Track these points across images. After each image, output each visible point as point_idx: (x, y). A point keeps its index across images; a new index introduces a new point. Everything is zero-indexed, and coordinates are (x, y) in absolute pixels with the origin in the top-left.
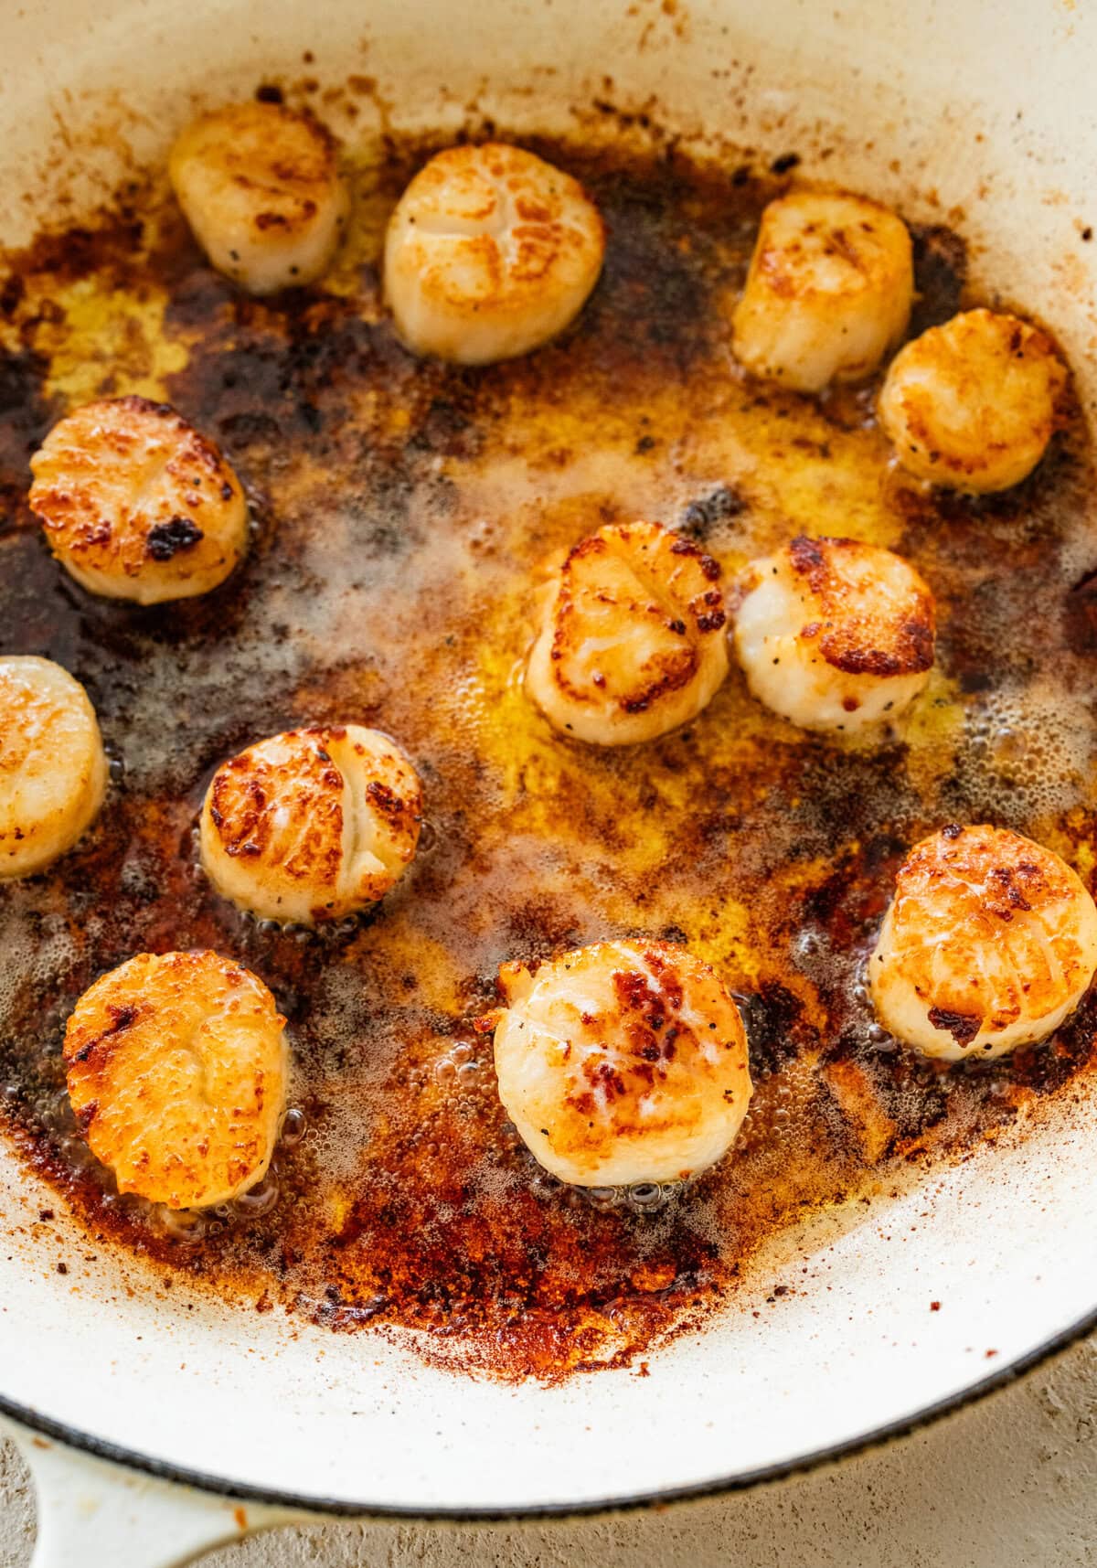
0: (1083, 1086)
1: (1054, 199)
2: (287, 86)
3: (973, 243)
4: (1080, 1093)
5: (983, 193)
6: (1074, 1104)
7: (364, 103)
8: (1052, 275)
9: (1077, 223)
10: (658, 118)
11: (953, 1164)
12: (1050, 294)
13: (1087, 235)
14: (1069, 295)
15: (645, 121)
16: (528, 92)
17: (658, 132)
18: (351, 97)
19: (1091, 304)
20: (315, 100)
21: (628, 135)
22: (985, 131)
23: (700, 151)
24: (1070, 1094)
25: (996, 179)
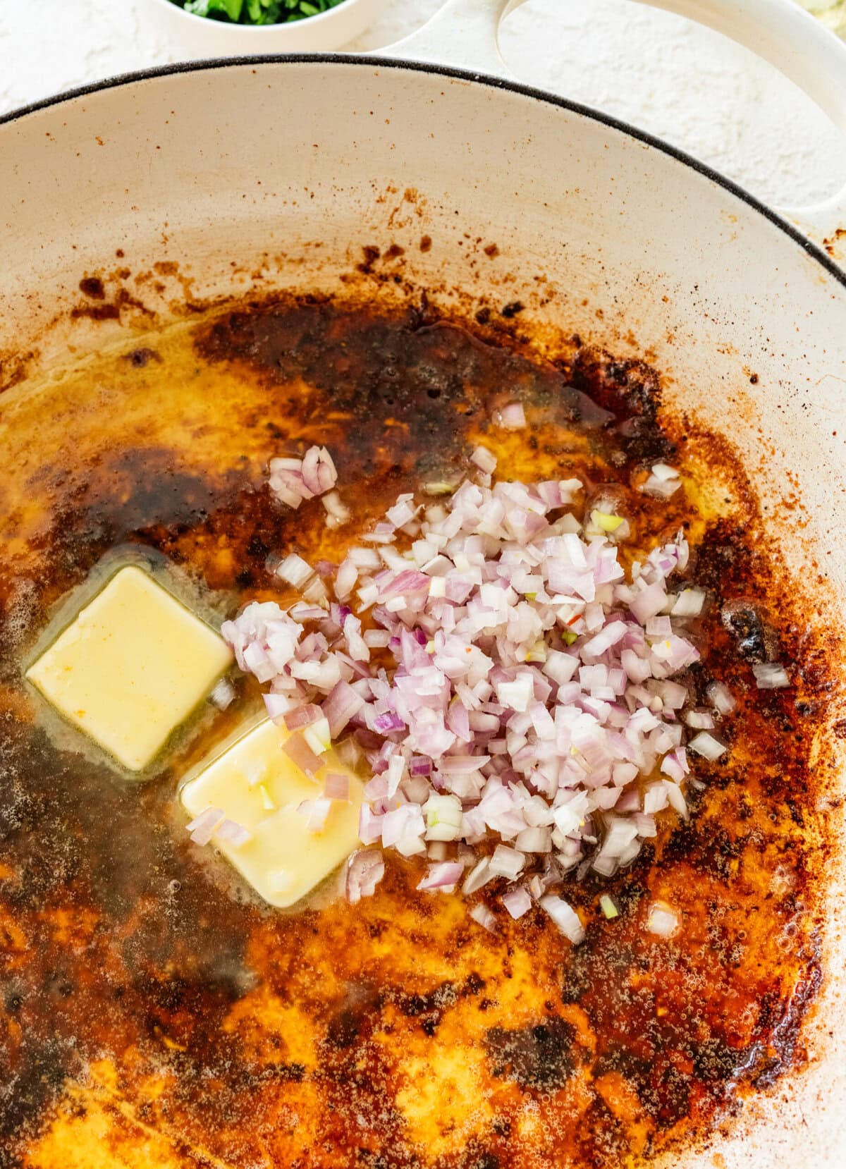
0: (791, 1087)
1: (726, 350)
2: (105, 277)
3: (665, 374)
4: (789, 1095)
5: (670, 339)
6: (784, 1104)
7: (169, 281)
8: (727, 405)
9: (746, 370)
10: (408, 277)
11: (698, 1152)
12: (728, 420)
13: (754, 380)
14: (742, 421)
15: (398, 280)
16: (302, 261)
17: (409, 288)
18: (158, 278)
19: (760, 431)
20: (129, 284)
21: (384, 291)
22: (670, 295)
23: (445, 301)
24: (780, 1095)
25: (679, 330)
